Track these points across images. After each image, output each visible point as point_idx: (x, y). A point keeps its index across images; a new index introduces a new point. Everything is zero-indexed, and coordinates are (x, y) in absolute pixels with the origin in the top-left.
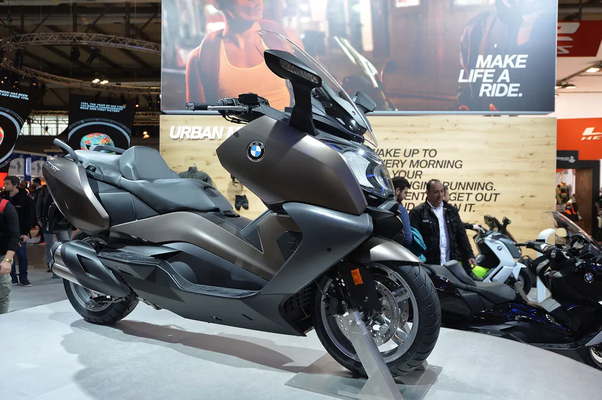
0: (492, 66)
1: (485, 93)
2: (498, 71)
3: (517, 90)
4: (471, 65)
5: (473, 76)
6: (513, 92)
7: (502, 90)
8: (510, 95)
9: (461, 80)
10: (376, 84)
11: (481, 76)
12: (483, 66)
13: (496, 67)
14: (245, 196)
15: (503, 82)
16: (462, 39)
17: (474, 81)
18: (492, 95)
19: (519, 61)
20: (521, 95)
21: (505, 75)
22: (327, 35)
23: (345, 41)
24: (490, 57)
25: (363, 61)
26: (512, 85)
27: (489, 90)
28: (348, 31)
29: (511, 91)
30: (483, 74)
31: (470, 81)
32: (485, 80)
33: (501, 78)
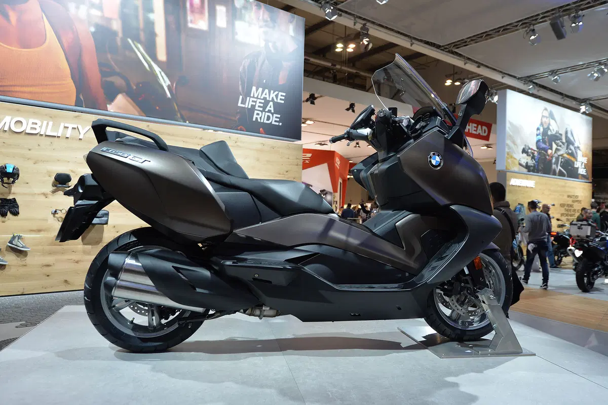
0: (262, 98)
1: (257, 118)
2: (266, 103)
3: (278, 120)
4: (248, 94)
5: (249, 104)
6: (275, 121)
7: (268, 118)
8: (273, 123)
9: (240, 105)
10: (169, 95)
11: (254, 104)
12: (256, 96)
13: (265, 99)
14: (14, 199)
15: (269, 111)
16: (241, 69)
17: (250, 107)
18: (262, 121)
19: (280, 97)
20: (281, 124)
21: (270, 107)
22: (120, 35)
23: (139, 46)
24: (260, 90)
25: (157, 69)
26: (275, 115)
27: (260, 117)
28: (142, 36)
29: (274, 120)
30: (256, 102)
31: (246, 107)
32: (257, 108)
33: (268, 108)
